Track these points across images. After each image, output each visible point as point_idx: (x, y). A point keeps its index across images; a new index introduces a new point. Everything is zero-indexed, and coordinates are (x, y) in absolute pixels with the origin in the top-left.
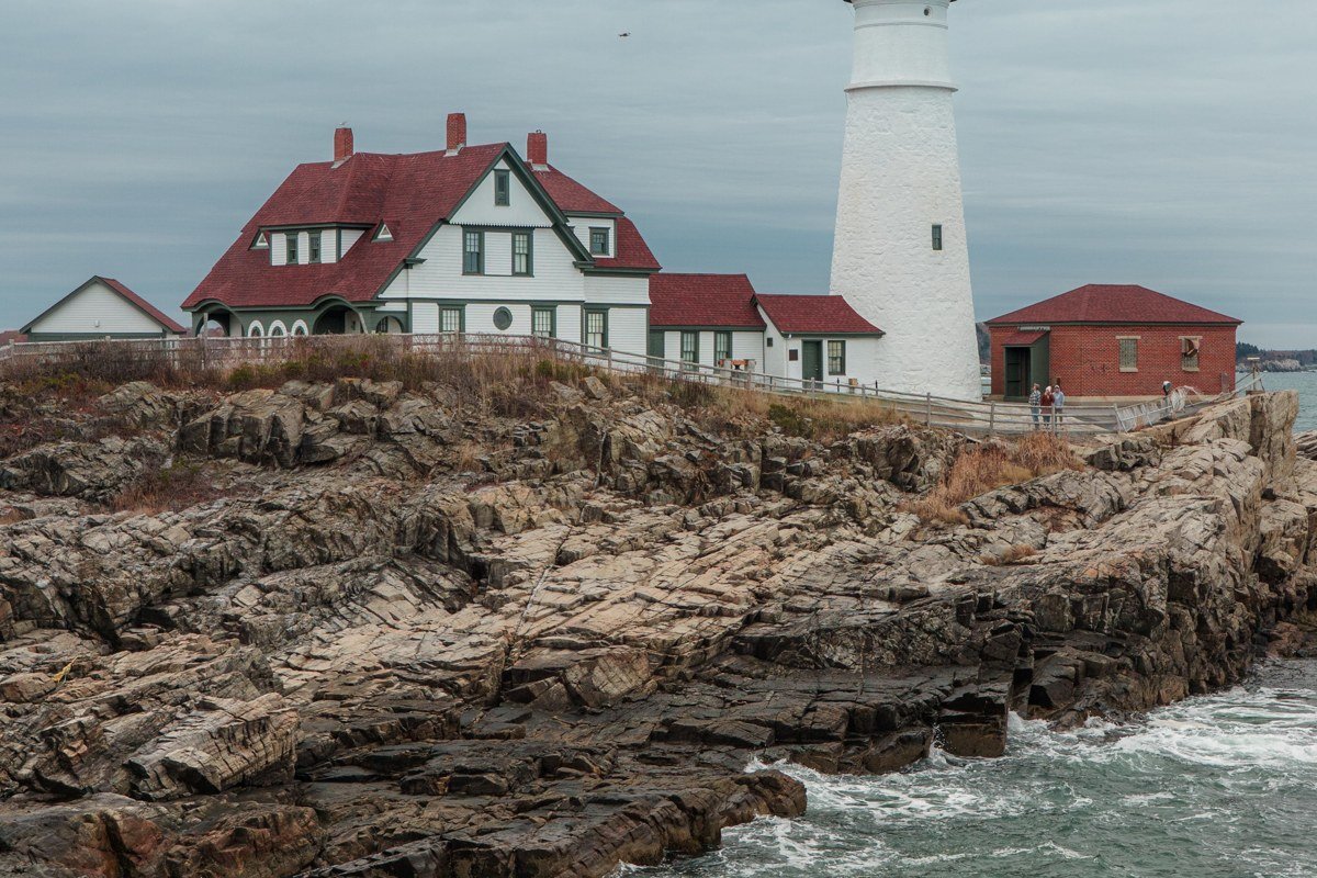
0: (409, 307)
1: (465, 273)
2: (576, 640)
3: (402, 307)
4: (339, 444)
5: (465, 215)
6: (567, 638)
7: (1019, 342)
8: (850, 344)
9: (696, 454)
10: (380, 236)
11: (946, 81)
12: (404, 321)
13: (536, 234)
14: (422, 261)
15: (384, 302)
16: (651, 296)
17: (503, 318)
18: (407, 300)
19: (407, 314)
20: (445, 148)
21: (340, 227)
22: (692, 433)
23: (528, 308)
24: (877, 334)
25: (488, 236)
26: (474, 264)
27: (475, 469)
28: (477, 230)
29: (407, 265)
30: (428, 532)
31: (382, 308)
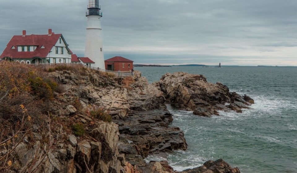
0: (50, 59)
1: (56, 53)
2: (114, 109)
3: (48, 59)
4: (67, 80)
5: (56, 45)
6: (113, 109)
7: (110, 64)
8: (91, 64)
9: (103, 80)
10: (42, 48)
11: (100, 28)
12: (49, 61)
13: (64, 48)
14: (51, 52)
15: (47, 58)
16: (72, 57)
17: (60, 60)
18: (49, 58)
19: (49, 60)
20: (48, 34)
21: (34, 46)
22: (101, 78)
23: (63, 59)
24: (94, 63)
25: (59, 48)
26: (57, 52)
27: (84, 84)
28: (57, 47)
29: (50, 52)
30: (83, 94)
31: (47, 59)
